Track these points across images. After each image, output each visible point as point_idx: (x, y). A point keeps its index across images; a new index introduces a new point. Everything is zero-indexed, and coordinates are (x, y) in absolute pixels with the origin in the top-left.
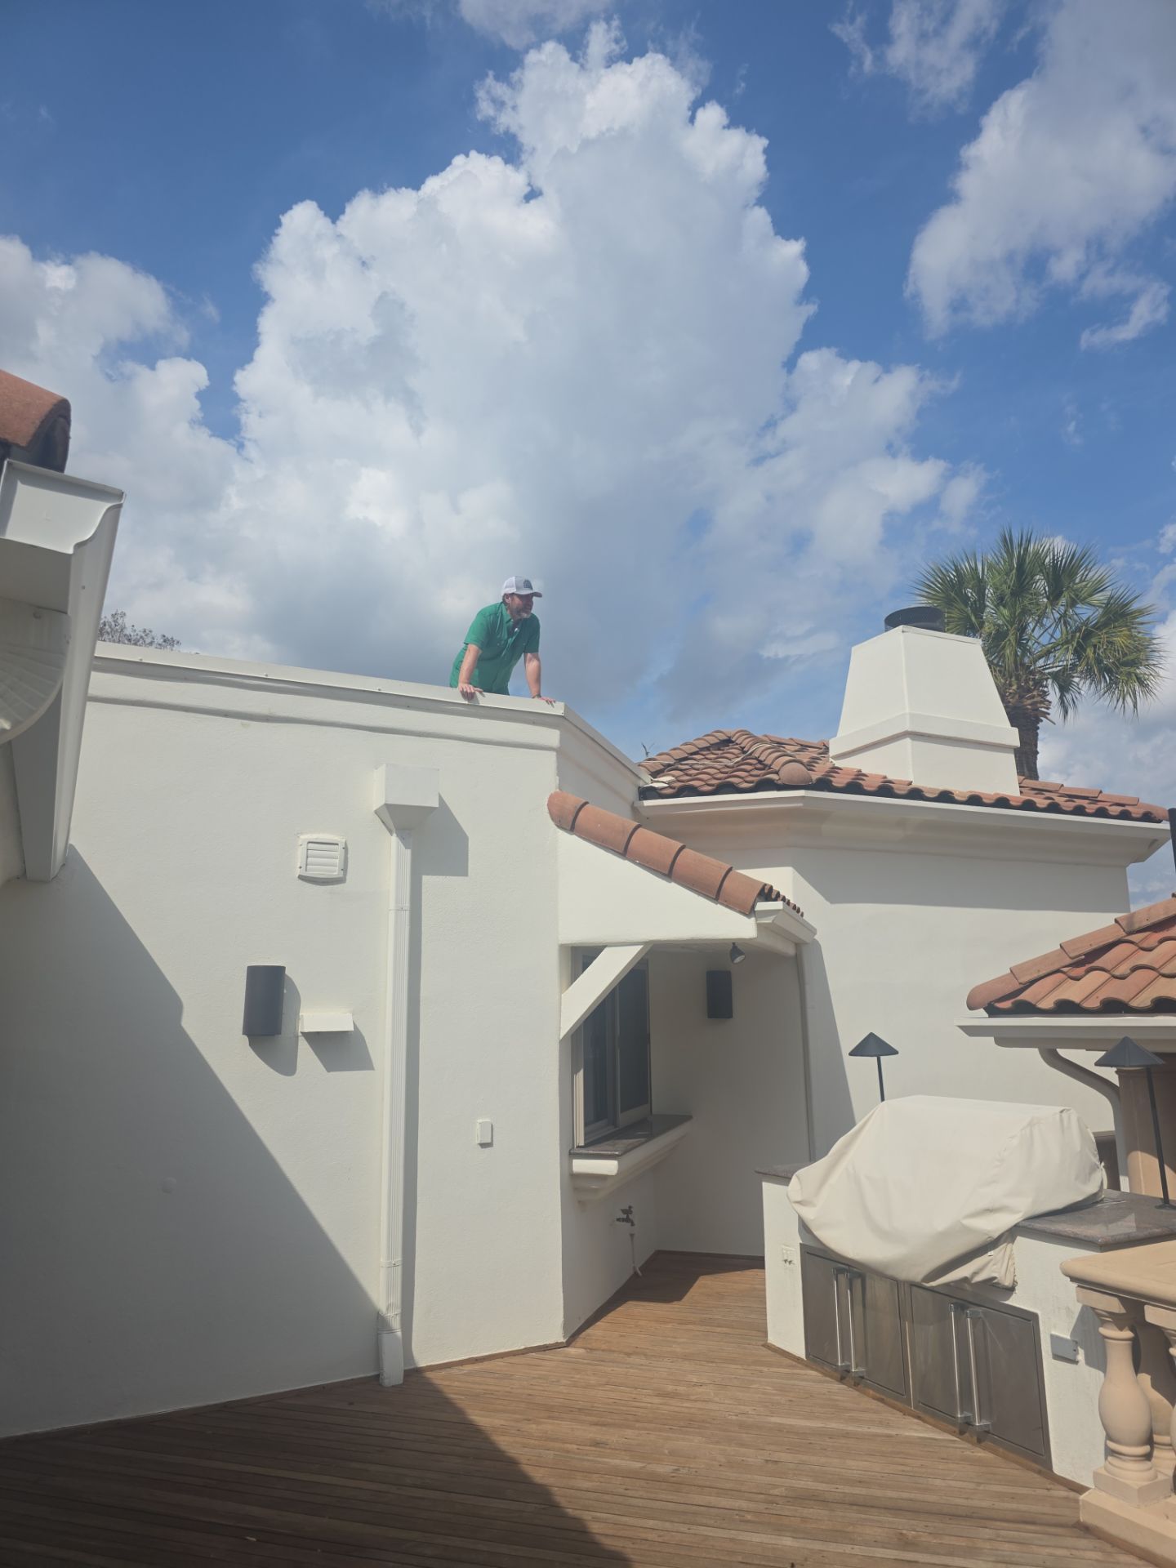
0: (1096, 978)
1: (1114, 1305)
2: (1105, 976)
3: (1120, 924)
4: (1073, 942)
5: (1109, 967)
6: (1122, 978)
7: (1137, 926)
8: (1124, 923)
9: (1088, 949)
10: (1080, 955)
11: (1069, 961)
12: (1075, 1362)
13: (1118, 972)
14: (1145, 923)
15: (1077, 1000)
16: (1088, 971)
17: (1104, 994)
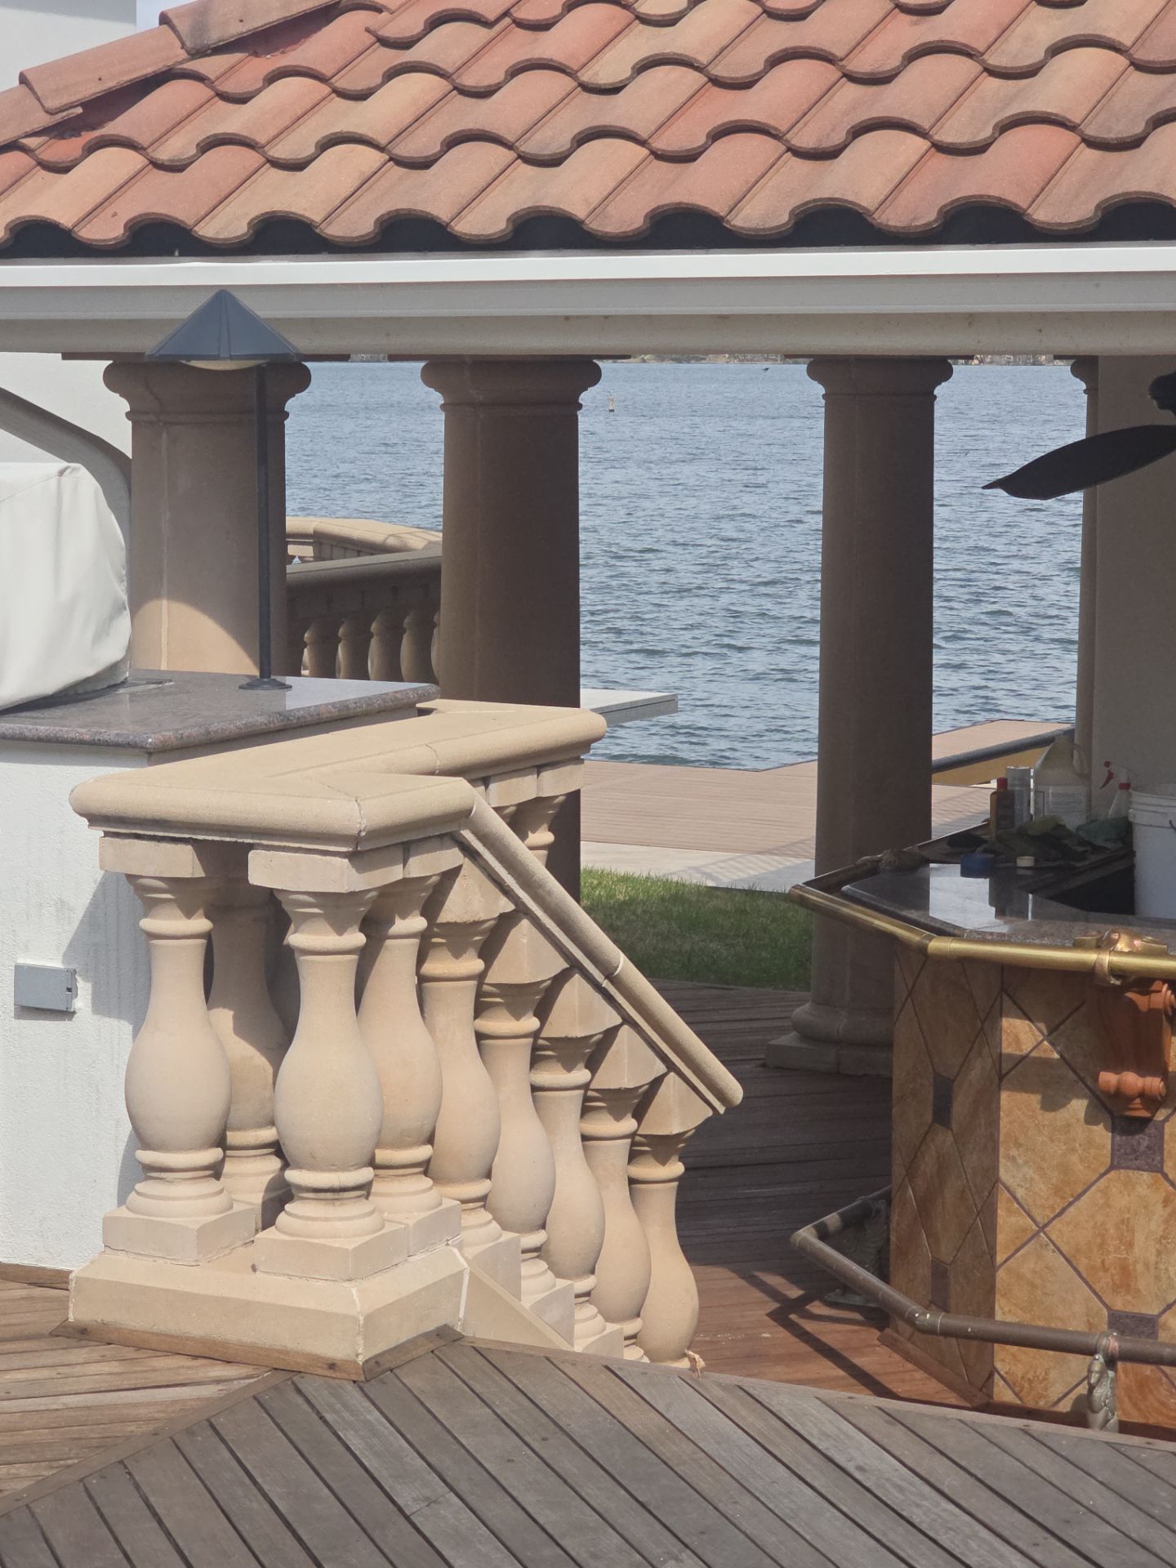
0: (112, 165)
1: (183, 862)
2: (134, 160)
3: (173, 28)
4: (54, 69)
5: (143, 139)
6: (176, 167)
7: (215, 36)
8: (183, 26)
9: (91, 89)
10: (72, 106)
11: (42, 120)
12: (67, 1014)
13: (164, 154)
14: (235, 30)
15: (65, 219)
16: (91, 149)
17: (133, 207)
